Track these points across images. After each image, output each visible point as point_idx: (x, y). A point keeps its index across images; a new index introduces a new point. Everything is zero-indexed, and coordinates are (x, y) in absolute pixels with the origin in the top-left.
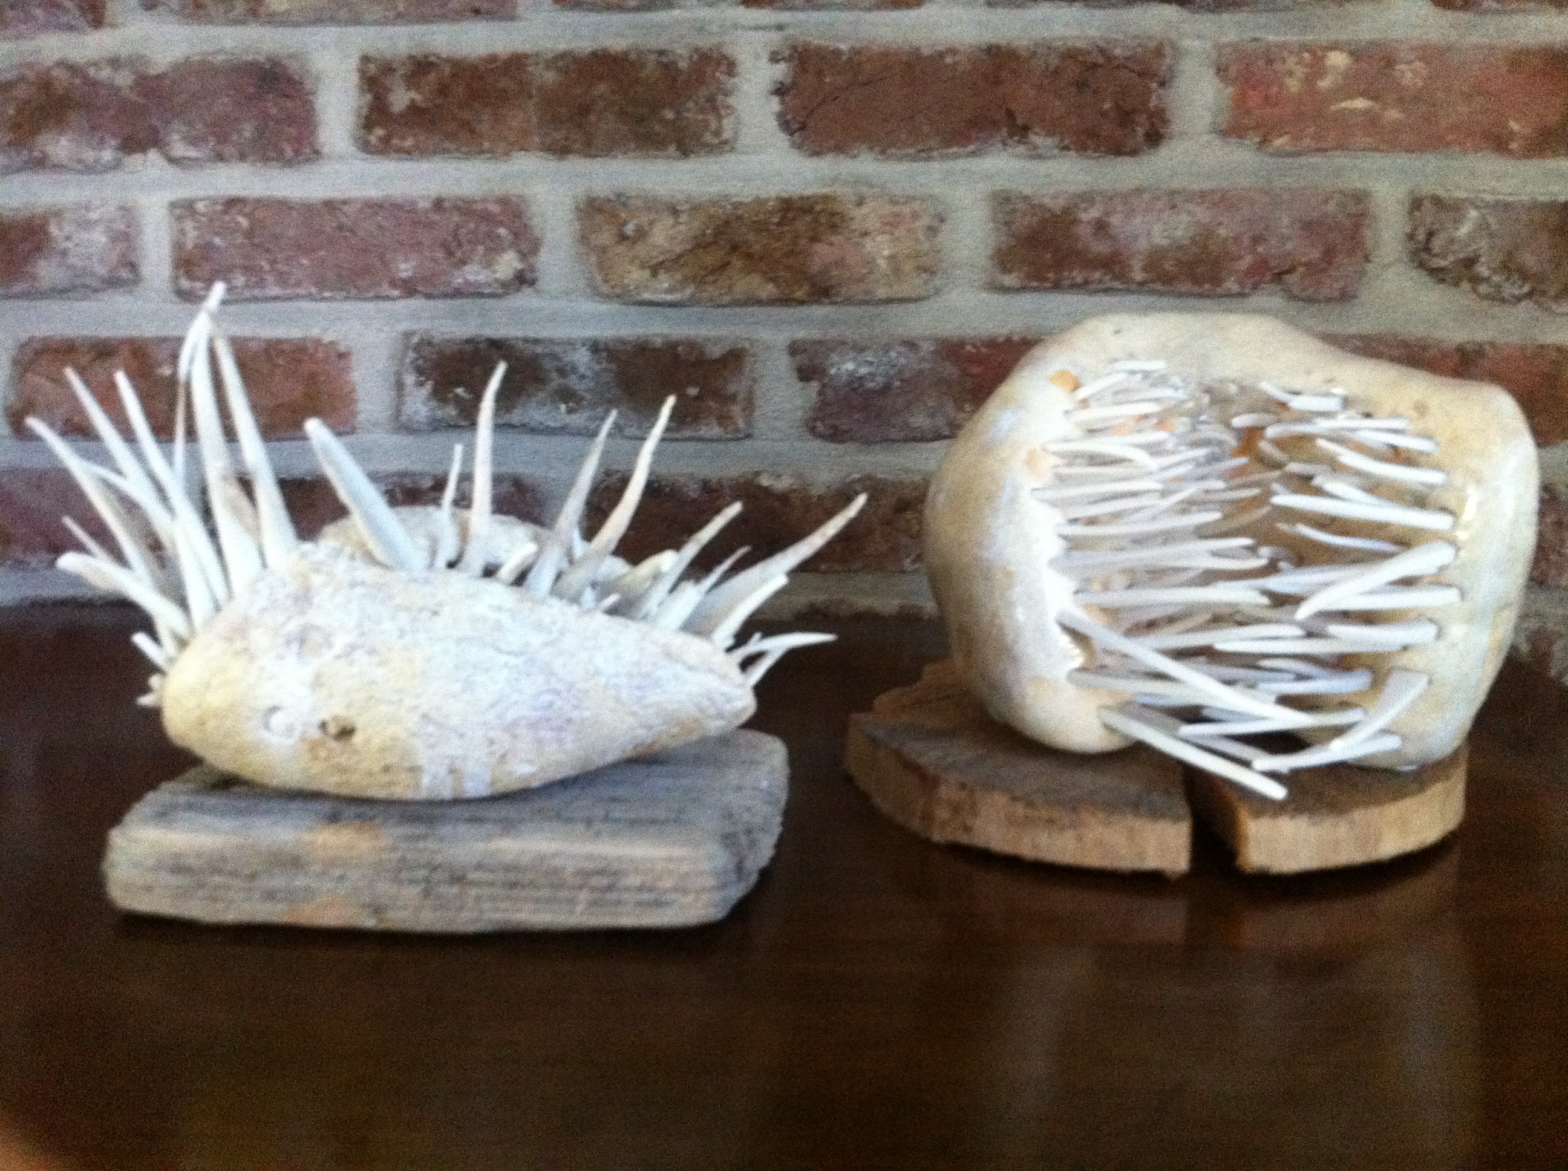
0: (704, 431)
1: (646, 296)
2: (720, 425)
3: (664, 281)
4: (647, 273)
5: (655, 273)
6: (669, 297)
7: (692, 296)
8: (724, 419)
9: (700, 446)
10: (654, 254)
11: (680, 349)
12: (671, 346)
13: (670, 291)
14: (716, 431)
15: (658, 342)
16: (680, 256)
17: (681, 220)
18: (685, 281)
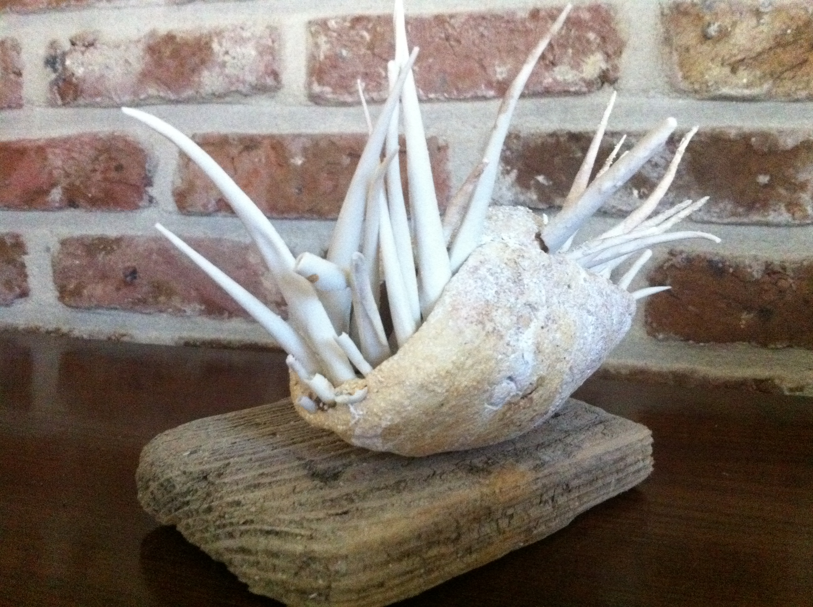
0: (772, 217)
1: (725, 90)
2: (789, 211)
3: (744, 76)
4: (727, 70)
5: (734, 70)
6: (747, 92)
7: (769, 92)
8: (792, 206)
9: (765, 230)
10: (735, 51)
11: (753, 139)
12: (745, 138)
13: (747, 86)
14: (785, 217)
15: (733, 133)
16: (760, 54)
17: (762, 21)
18: (763, 78)
